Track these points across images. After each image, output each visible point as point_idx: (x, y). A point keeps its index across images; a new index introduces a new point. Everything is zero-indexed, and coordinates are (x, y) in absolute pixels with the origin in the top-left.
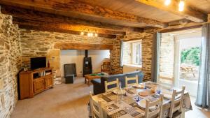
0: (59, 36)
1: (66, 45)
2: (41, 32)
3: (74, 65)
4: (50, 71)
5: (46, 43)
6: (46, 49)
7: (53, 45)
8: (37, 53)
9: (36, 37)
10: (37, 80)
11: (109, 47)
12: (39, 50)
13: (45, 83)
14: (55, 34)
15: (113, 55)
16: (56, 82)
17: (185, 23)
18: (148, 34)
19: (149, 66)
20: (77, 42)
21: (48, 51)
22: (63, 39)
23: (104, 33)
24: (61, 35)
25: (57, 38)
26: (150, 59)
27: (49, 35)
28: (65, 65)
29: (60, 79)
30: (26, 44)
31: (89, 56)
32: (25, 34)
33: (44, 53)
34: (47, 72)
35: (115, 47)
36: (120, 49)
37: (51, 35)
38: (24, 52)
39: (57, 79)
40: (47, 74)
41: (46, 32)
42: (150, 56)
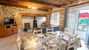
0: (21, 9)
1: (24, 14)
2: (12, 7)
3: (29, 24)
4: (16, 25)
5: (14, 13)
6: (14, 15)
7: (18, 13)
8: (10, 17)
9: (9, 9)
10: (8, 29)
11: (45, 16)
12: (11, 15)
13: (13, 31)
14: (18, 8)
15: (47, 19)
16: (19, 31)
17: (82, 1)
18: (63, 8)
19: (63, 24)
20: (29, 13)
21: (16, 16)
22: (22, 11)
23: (42, 8)
24: (22, 9)
25: (19, 10)
26: (63, 21)
27: (15, 8)
28: (25, 23)
29: (21, 29)
30: (4, 13)
31: (36, 20)
32: (4, 8)
33: (13, 17)
34: (14, 26)
35: (48, 16)
36: (50, 16)
37: (16, 9)
38: (4, 16)
39: (20, 29)
40: (14, 27)
41: (14, 7)
42: (63, 19)
